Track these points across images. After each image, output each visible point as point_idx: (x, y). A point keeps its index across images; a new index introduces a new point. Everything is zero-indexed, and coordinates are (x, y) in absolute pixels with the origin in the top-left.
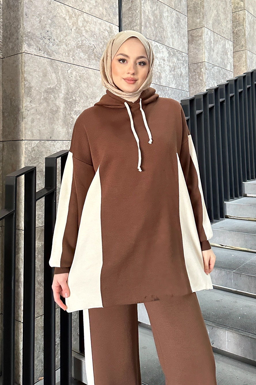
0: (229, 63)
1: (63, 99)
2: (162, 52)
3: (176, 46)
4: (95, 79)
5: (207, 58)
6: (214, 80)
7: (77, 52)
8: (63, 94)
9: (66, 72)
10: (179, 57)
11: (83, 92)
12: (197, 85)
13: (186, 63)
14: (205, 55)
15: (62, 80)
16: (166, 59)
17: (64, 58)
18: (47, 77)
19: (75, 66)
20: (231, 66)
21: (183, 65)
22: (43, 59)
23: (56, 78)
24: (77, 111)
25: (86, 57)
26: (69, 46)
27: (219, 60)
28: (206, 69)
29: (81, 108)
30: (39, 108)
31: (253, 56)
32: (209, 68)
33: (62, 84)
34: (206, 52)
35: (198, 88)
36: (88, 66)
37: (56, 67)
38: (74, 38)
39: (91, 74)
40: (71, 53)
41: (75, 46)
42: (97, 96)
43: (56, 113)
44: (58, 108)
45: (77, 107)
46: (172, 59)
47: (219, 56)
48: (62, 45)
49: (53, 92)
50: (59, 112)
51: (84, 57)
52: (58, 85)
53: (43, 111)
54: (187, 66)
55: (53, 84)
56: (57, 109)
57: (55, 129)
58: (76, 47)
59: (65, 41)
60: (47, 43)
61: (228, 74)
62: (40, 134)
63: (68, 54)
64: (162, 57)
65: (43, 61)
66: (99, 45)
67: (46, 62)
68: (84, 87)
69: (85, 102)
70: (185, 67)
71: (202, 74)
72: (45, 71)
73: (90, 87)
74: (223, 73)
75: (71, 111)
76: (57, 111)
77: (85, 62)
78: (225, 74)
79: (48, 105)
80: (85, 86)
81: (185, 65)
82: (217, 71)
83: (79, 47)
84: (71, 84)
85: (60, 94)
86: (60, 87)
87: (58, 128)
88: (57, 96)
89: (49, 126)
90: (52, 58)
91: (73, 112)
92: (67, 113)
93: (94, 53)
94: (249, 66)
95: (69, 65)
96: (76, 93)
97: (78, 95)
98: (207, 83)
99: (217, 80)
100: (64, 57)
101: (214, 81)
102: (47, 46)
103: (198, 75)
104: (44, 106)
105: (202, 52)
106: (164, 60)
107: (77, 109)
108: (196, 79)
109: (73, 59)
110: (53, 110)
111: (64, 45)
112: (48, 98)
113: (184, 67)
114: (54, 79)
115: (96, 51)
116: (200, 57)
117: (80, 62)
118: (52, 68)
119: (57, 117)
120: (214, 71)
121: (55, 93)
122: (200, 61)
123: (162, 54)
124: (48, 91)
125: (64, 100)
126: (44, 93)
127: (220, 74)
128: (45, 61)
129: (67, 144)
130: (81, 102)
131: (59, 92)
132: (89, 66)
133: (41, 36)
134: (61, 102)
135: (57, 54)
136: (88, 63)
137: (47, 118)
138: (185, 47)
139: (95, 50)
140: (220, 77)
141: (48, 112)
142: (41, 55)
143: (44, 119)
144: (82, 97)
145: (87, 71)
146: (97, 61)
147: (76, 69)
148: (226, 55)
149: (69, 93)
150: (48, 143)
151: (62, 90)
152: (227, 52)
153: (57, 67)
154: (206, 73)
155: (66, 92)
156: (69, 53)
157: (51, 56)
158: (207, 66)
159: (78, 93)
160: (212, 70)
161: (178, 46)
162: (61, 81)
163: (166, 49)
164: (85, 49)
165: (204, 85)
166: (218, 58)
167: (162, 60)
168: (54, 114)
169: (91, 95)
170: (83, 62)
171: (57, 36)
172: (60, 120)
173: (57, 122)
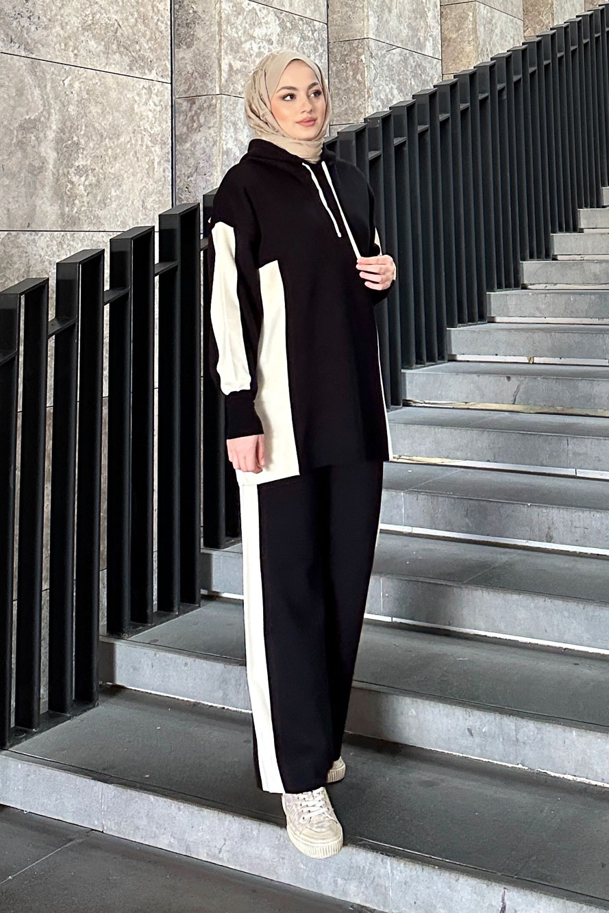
0: (431, 38)
1: (54, 142)
2: (266, 24)
3: (298, 8)
4: (119, 96)
5: (374, 30)
6: (391, 82)
7: (83, 38)
8: (54, 132)
9: (60, 85)
10: (306, 32)
11: (93, 125)
12: (351, 95)
13: (321, 46)
14: (370, 23)
15: (52, 102)
16: (274, 38)
17: (56, 55)
18: (24, 98)
19: (78, 71)
20: (434, 45)
21: (316, 49)
22: (17, 60)
23: (41, 98)
24: (81, 167)
25: (101, 48)
26: (68, 27)
27: (405, 32)
28: (372, 56)
29: (89, 161)
30: (7, 162)
31: (493, 17)
32: (380, 54)
33: (53, 111)
34: (371, 15)
35: (352, 100)
36: (105, 67)
37: (41, 74)
38: (77, 10)
39: (110, 85)
40: (71, 43)
41: (80, 26)
42: (122, 132)
43: (39, 173)
44: (44, 161)
45: (80, 159)
46: (290, 38)
47: (403, 22)
48: (55, 27)
49: (34, 127)
50: (46, 171)
51: (97, 48)
52: (44, 113)
53: (15, 169)
54: (324, 53)
55: (35, 112)
56: (41, 164)
57: (38, 208)
58: (80, 29)
59: (59, 17)
60: (26, 25)
61: (428, 65)
62: (9, 217)
63: (65, 45)
64: (266, 35)
65: (18, 64)
66: (127, 20)
67: (22, 66)
68: (95, 115)
69: (97, 146)
70: (321, 56)
71: (361, 67)
72: (20, 85)
73: (109, 113)
74: (414, 64)
75: (69, 167)
76: (42, 169)
77: (98, 59)
78: (419, 65)
79: (26, 156)
80: (97, 113)
81: (321, 51)
82: (399, 58)
83: (86, 28)
84: (69, 110)
85: (48, 133)
86: (49, 116)
87: (44, 205)
88: (42, 135)
89: (26, 201)
90: (33, 56)
91: (73, 169)
92: (61, 171)
93: (116, 38)
94: (484, 40)
95: (67, 68)
96: (79, 127)
97: (82, 132)
98: (373, 91)
99: (399, 81)
100: (58, 53)
101: (391, 85)
102: (25, 32)
103: (353, 70)
104: (17, 158)
105: (362, 14)
106: (270, 42)
107: (80, 164)
108: (348, 79)
109: (76, 55)
110: (34, 166)
111: (57, 27)
112: (25, 141)
113: (317, 54)
114: (36, 100)
115: (122, 35)
116: (356, 25)
117: (88, 59)
118: (33, 77)
119: (42, 182)
120: (392, 61)
121: (38, 130)
122: (356, 35)
123: (264, 27)
124: (26, 125)
125: (56, 144)
126: (17, 132)
127: (406, 67)
128: (22, 64)
129: (59, 240)
130: (90, 147)
131: (47, 127)
132: (107, 67)
133: (14, 13)
134: (50, 148)
135: (43, 46)
136: (104, 60)
137: (23, 183)
138: (320, 7)
139: (120, 31)
140: (406, 74)
141: (24, 170)
142: (14, 51)
143: (18, 187)
144: (92, 136)
145: (103, 78)
146: (123, 56)
147: (81, 75)
148: (423, 19)
149: (66, 130)
150: (23, 237)
151: (52, 123)
152: (426, 12)
153: (44, 74)
154: (372, 66)
155: (60, 126)
156: (68, 43)
157: (31, 53)
158: (374, 48)
159: (84, 128)
160: (387, 59)
161: (304, 7)
162: (51, 104)
163: (276, 15)
164: (99, 32)
165: (366, 96)
166: (402, 28)
167: (264, 42)
168: (36, 175)
169: (110, 130)
170: (95, 60)
171: (45, 8)
172: (47, 189)
173: (41, 191)
